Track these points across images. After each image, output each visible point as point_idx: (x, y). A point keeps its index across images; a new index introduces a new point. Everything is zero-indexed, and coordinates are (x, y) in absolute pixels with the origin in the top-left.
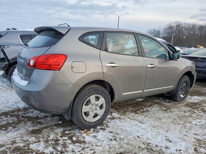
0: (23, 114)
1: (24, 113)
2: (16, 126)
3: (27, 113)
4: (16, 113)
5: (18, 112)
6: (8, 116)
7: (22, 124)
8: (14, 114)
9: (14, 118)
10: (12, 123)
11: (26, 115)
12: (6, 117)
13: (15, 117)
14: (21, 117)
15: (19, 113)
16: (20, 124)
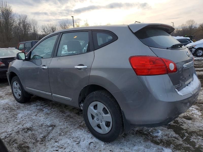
0: (178, 139)
1: (176, 140)
2: (199, 131)
3: (174, 137)
4: (185, 146)
5: (181, 145)
6: (197, 146)
7: (192, 129)
8: (189, 146)
9: (193, 140)
10: (200, 136)
11: (177, 136)
12: (201, 147)
13: (191, 141)
14: (185, 137)
15: (181, 142)
16: (194, 131)
